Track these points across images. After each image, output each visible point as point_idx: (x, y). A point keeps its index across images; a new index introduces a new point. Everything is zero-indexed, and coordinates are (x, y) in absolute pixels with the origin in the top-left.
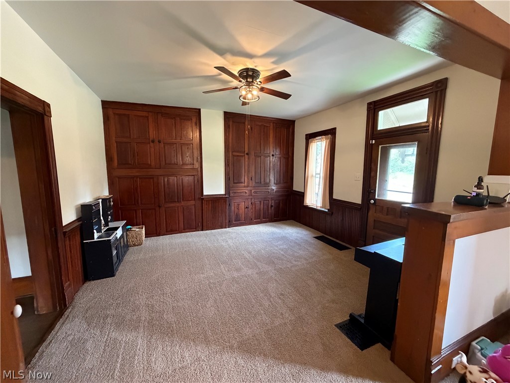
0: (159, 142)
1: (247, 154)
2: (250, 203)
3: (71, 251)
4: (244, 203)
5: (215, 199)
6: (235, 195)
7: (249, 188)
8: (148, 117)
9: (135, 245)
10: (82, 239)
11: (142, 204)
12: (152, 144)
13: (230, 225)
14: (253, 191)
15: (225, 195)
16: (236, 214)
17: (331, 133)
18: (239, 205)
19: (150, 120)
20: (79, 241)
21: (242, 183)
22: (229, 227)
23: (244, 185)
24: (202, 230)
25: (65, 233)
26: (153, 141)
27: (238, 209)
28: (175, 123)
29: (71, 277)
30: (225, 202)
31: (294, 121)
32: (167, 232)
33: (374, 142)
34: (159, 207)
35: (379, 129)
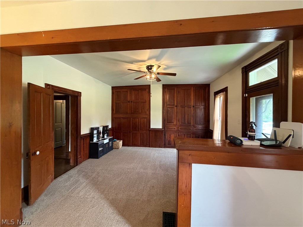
0: (132, 102)
1: (176, 106)
2: (177, 135)
3: (83, 144)
4: (173, 135)
5: (156, 131)
6: (168, 129)
7: (177, 126)
8: (127, 91)
9: (116, 149)
10: (90, 141)
11: (123, 130)
12: (128, 103)
13: (165, 146)
14: (179, 128)
15: (162, 129)
16: (169, 141)
17: (225, 90)
18: (170, 135)
19: (129, 92)
20: (89, 142)
21: (173, 123)
22: (164, 148)
23: (173, 124)
24: (149, 147)
25: (81, 137)
26: (129, 102)
27: (170, 138)
28: (138, 93)
29: (82, 154)
30: (162, 133)
31: (210, 84)
32: (132, 145)
33: (247, 95)
34: (130, 132)
35: (250, 85)
